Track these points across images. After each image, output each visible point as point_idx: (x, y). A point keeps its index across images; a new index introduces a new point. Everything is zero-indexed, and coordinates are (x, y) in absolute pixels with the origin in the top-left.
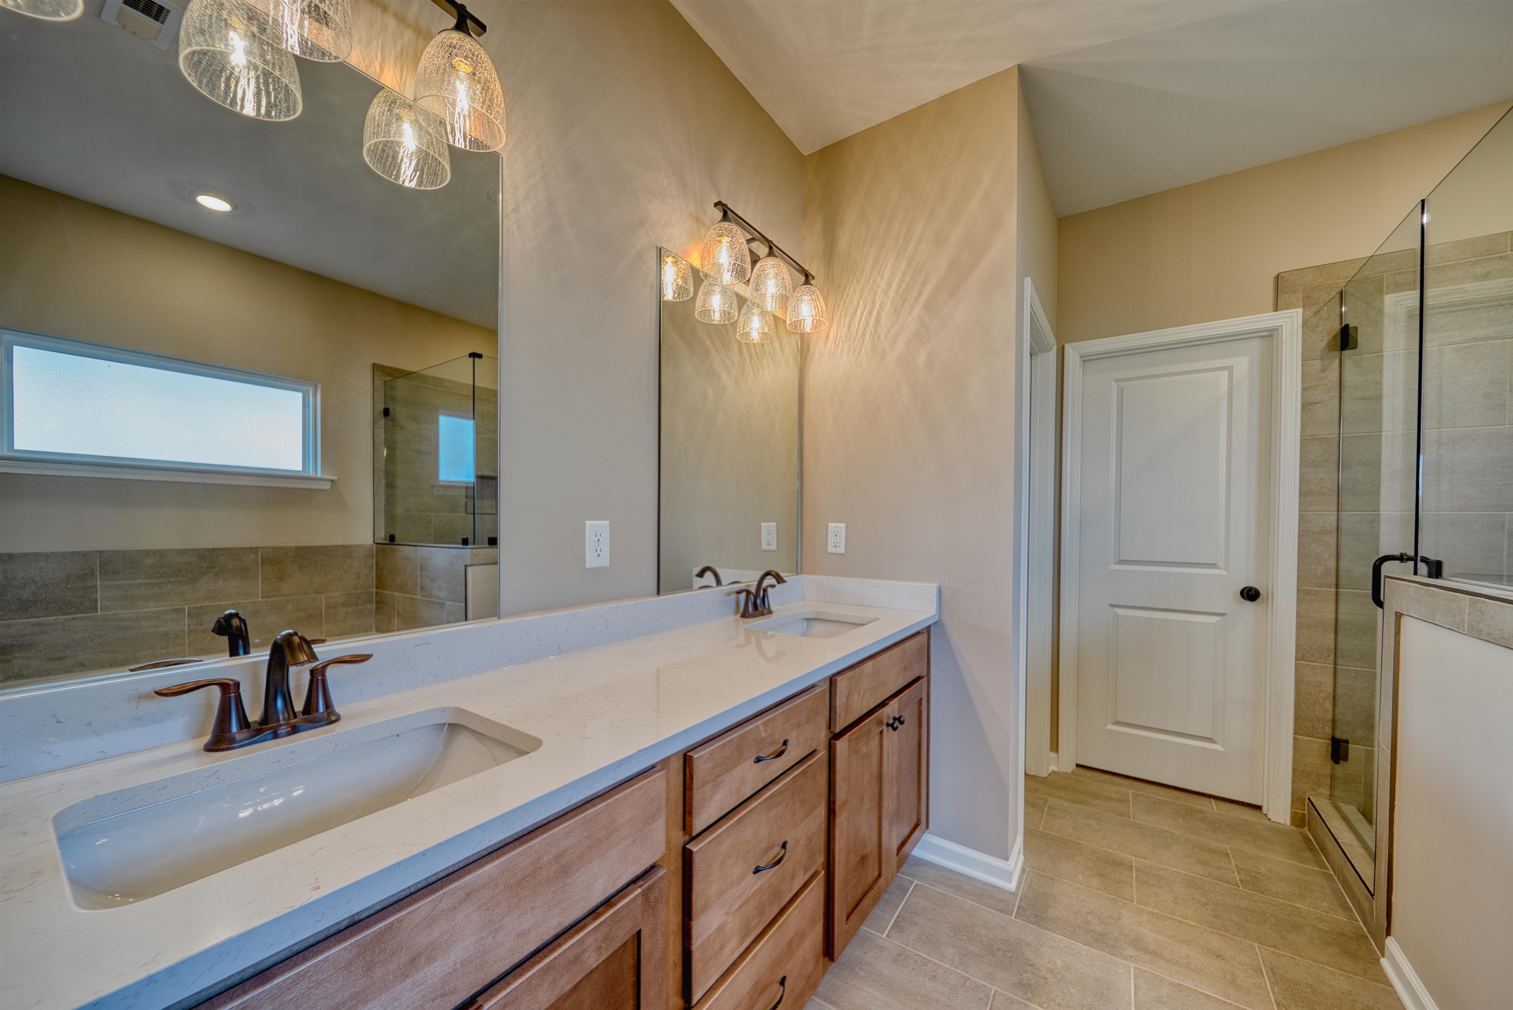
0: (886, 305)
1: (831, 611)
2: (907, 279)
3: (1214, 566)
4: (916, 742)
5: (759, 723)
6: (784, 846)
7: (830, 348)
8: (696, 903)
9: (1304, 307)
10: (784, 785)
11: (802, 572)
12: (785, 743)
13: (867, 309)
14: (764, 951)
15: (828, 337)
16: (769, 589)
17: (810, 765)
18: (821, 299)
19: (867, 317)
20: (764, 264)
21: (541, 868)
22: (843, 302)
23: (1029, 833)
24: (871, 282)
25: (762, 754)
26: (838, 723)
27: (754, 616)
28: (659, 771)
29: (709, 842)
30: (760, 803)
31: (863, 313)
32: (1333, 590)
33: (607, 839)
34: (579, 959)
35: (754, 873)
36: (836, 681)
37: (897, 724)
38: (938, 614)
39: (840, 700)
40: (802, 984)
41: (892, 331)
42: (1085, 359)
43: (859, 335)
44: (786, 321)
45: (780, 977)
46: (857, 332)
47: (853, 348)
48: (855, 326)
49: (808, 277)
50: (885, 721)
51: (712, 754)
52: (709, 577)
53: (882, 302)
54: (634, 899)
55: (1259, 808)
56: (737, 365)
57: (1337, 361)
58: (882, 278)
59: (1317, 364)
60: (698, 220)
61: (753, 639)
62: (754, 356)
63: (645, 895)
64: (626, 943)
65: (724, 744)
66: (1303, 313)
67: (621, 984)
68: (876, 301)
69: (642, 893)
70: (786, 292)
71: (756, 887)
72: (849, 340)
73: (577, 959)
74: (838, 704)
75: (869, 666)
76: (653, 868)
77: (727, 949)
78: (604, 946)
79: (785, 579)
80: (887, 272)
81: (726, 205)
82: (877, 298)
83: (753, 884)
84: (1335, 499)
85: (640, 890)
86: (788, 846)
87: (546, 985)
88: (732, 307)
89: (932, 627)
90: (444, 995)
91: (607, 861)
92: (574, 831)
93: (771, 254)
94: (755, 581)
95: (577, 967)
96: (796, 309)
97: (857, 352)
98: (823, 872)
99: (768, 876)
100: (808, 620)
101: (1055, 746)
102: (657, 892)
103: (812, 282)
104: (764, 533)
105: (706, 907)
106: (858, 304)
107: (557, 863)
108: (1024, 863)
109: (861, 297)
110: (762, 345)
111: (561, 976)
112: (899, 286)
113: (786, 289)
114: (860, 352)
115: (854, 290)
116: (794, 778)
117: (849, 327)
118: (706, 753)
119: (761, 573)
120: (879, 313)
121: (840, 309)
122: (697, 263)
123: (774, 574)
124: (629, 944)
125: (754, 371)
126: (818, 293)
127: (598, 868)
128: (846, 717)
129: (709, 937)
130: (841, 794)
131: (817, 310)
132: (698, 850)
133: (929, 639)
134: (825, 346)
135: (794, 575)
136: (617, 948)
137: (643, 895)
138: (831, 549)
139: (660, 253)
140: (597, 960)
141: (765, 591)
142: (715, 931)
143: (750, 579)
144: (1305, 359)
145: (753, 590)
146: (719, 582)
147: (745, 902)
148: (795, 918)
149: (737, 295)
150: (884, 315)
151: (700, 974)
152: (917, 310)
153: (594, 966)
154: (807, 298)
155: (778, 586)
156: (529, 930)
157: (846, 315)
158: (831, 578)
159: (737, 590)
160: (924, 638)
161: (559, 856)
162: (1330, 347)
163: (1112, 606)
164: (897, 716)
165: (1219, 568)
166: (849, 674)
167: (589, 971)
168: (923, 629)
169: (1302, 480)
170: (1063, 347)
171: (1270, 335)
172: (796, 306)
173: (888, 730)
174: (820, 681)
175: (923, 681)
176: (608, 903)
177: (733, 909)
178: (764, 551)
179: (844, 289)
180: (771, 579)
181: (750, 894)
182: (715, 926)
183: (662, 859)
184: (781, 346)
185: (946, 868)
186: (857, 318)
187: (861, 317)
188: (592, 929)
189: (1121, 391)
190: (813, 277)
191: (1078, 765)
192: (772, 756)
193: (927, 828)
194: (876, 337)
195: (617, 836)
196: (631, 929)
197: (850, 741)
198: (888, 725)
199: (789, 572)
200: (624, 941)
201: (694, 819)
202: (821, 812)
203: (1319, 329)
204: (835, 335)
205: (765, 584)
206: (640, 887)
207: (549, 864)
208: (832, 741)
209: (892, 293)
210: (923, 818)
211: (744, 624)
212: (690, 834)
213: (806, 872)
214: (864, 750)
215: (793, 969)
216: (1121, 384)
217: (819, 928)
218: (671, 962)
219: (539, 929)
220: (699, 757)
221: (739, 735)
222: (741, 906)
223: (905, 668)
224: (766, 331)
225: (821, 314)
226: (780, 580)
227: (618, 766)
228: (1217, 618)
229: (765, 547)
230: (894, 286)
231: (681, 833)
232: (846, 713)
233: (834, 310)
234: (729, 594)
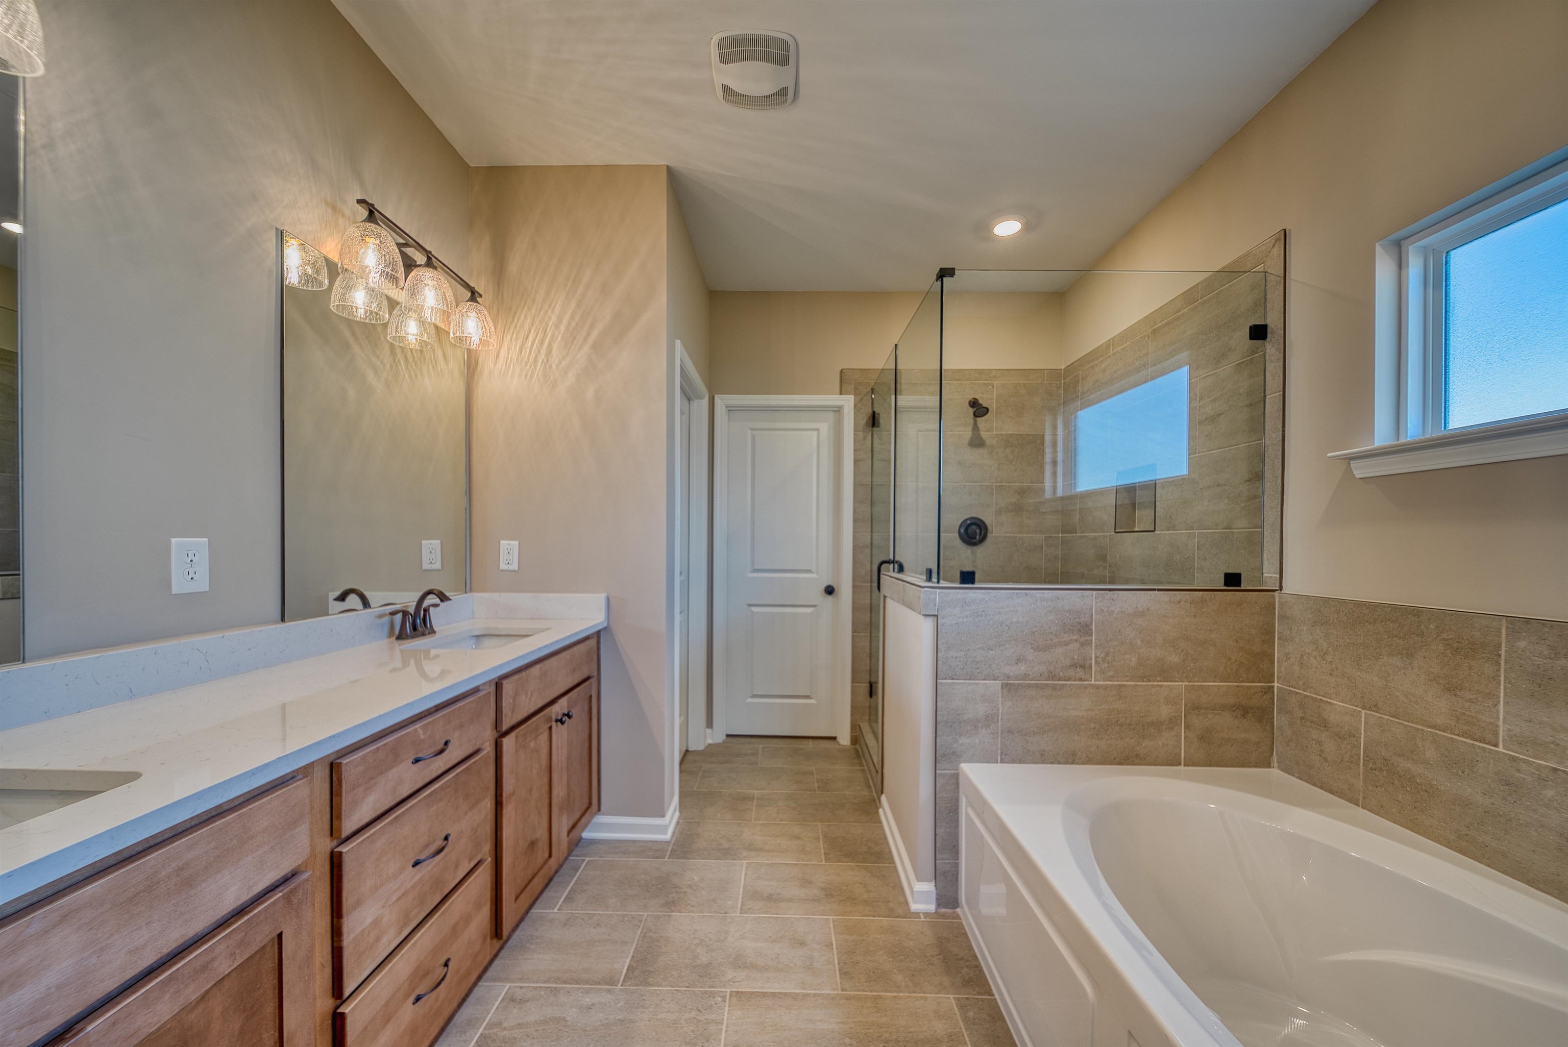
0: (557, 338)
1: (503, 626)
2: (577, 318)
3: (809, 571)
4: (587, 733)
5: (417, 726)
6: (446, 838)
7: (500, 368)
8: (347, 900)
9: (855, 395)
10: (446, 782)
11: (471, 591)
12: (446, 743)
13: (538, 337)
14: (425, 939)
15: (498, 356)
16: (431, 609)
17: (474, 762)
18: (489, 319)
19: (539, 345)
20: (421, 274)
21: (158, 882)
22: (514, 325)
23: (684, 795)
24: (542, 313)
25: (420, 755)
26: (504, 722)
27: (412, 637)
28: (300, 779)
29: (361, 842)
30: (420, 801)
31: (535, 340)
32: (869, 584)
33: (240, 847)
34: (207, 967)
35: (413, 866)
36: (502, 684)
37: (564, 719)
38: (607, 621)
39: (506, 701)
40: (468, 964)
41: (564, 363)
42: (730, 409)
43: (531, 360)
44: (449, 333)
45: (443, 961)
46: (528, 358)
47: (525, 372)
48: (526, 352)
49: (474, 296)
50: (554, 718)
51: (363, 758)
52: (353, 601)
53: (553, 335)
54: (274, 903)
55: (834, 738)
56: (388, 366)
57: (870, 434)
58: (553, 311)
59: (861, 434)
60: (334, 208)
61: (412, 662)
62: (411, 360)
63: (287, 898)
64: (264, 947)
65: (378, 748)
66: (855, 398)
67: (259, 989)
68: (547, 332)
69: (283, 896)
70: (448, 308)
71: (416, 878)
72: (521, 364)
73: (205, 967)
74: (504, 705)
75: (536, 670)
76: (294, 874)
77: (384, 940)
78: (238, 951)
79: (451, 598)
80: (558, 308)
81: (372, 205)
82: (549, 329)
83: (411, 877)
84: (870, 525)
85: (281, 894)
86: (450, 839)
87: (167, 997)
88: (381, 307)
89: (602, 633)
90: (33, 1022)
91: (239, 870)
92: (200, 843)
93: (429, 264)
94: (414, 602)
95: (206, 975)
96: (460, 324)
97: (529, 376)
98: (490, 859)
99: (429, 868)
100: (477, 637)
101: (710, 723)
102: (301, 894)
103: (479, 299)
104: (425, 552)
105: (358, 903)
106: (530, 331)
107: (178, 876)
108: (679, 818)
109: (533, 325)
110: (421, 351)
111: (186, 986)
112: (569, 323)
113: (447, 305)
114: (532, 377)
115: (526, 316)
116: (457, 774)
117: (521, 351)
118: (357, 758)
119: (420, 594)
120: (550, 344)
121: (511, 332)
122: (334, 257)
123: (437, 593)
124: (268, 949)
125: (410, 376)
126: (486, 313)
127: (229, 876)
128: (512, 717)
129: (363, 932)
130: (508, 785)
131: (484, 330)
132: (349, 850)
133: (598, 643)
134: (495, 365)
135: (461, 594)
136: (254, 952)
137: (284, 899)
138: (503, 566)
139: (281, 236)
140: (230, 966)
141: (426, 611)
142: (370, 924)
143: (408, 599)
144: (855, 430)
145: (412, 610)
146: (366, 604)
147: (404, 894)
148: (458, 903)
149: (388, 298)
150: (555, 346)
151: (353, 967)
152: (586, 349)
153: (227, 972)
154: (473, 315)
155: (442, 604)
156: (145, 945)
157: (517, 339)
158: (504, 595)
159: (390, 611)
160: (593, 642)
161: (181, 869)
162: (867, 424)
163: (750, 605)
164: (566, 712)
165: (813, 573)
166: (516, 677)
167: (220, 978)
168: (594, 633)
169: (854, 512)
170: (713, 397)
171: (838, 410)
172: (461, 322)
173: (557, 726)
174: (484, 684)
175: (593, 681)
176: (239, 912)
177: (390, 902)
178: (425, 570)
179: (515, 313)
180: (434, 598)
181: (408, 887)
182: (369, 920)
183: (306, 863)
184: (444, 356)
185: (614, 840)
186: (529, 344)
187: (533, 345)
188: (223, 937)
189: (753, 437)
190: (481, 296)
191: (728, 736)
192: (431, 755)
193: (599, 810)
194: (547, 366)
195: (252, 844)
196: (270, 932)
197: (517, 737)
198: (557, 721)
199: (456, 591)
200: (263, 944)
201: (343, 821)
202: (488, 804)
203: (862, 411)
204: (506, 356)
205: (426, 603)
206: (281, 892)
207: (168, 877)
208: (498, 740)
209: (562, 328)
210: (595, 801)
211: (399, 645)
212: (339, 837)
213: (470, 861)
214: (532, 745)
215: (457, 952)
216: (755, 432)
217: (486, 911)
218: (318, 964)
219: (156, 943)
220: (350, 762)
221: (394, 739)
222: (399, 899)
223: (574, 670)
224: (425, 338)
225: (489, 334)
226: (443, 597)
227: (253, 774)
228: (810, 610)
229: (426, 566)
230: (565, 321)
231: (328, 839)
232: (513, 712)
233: (504, 330)
234: (380, 616)
